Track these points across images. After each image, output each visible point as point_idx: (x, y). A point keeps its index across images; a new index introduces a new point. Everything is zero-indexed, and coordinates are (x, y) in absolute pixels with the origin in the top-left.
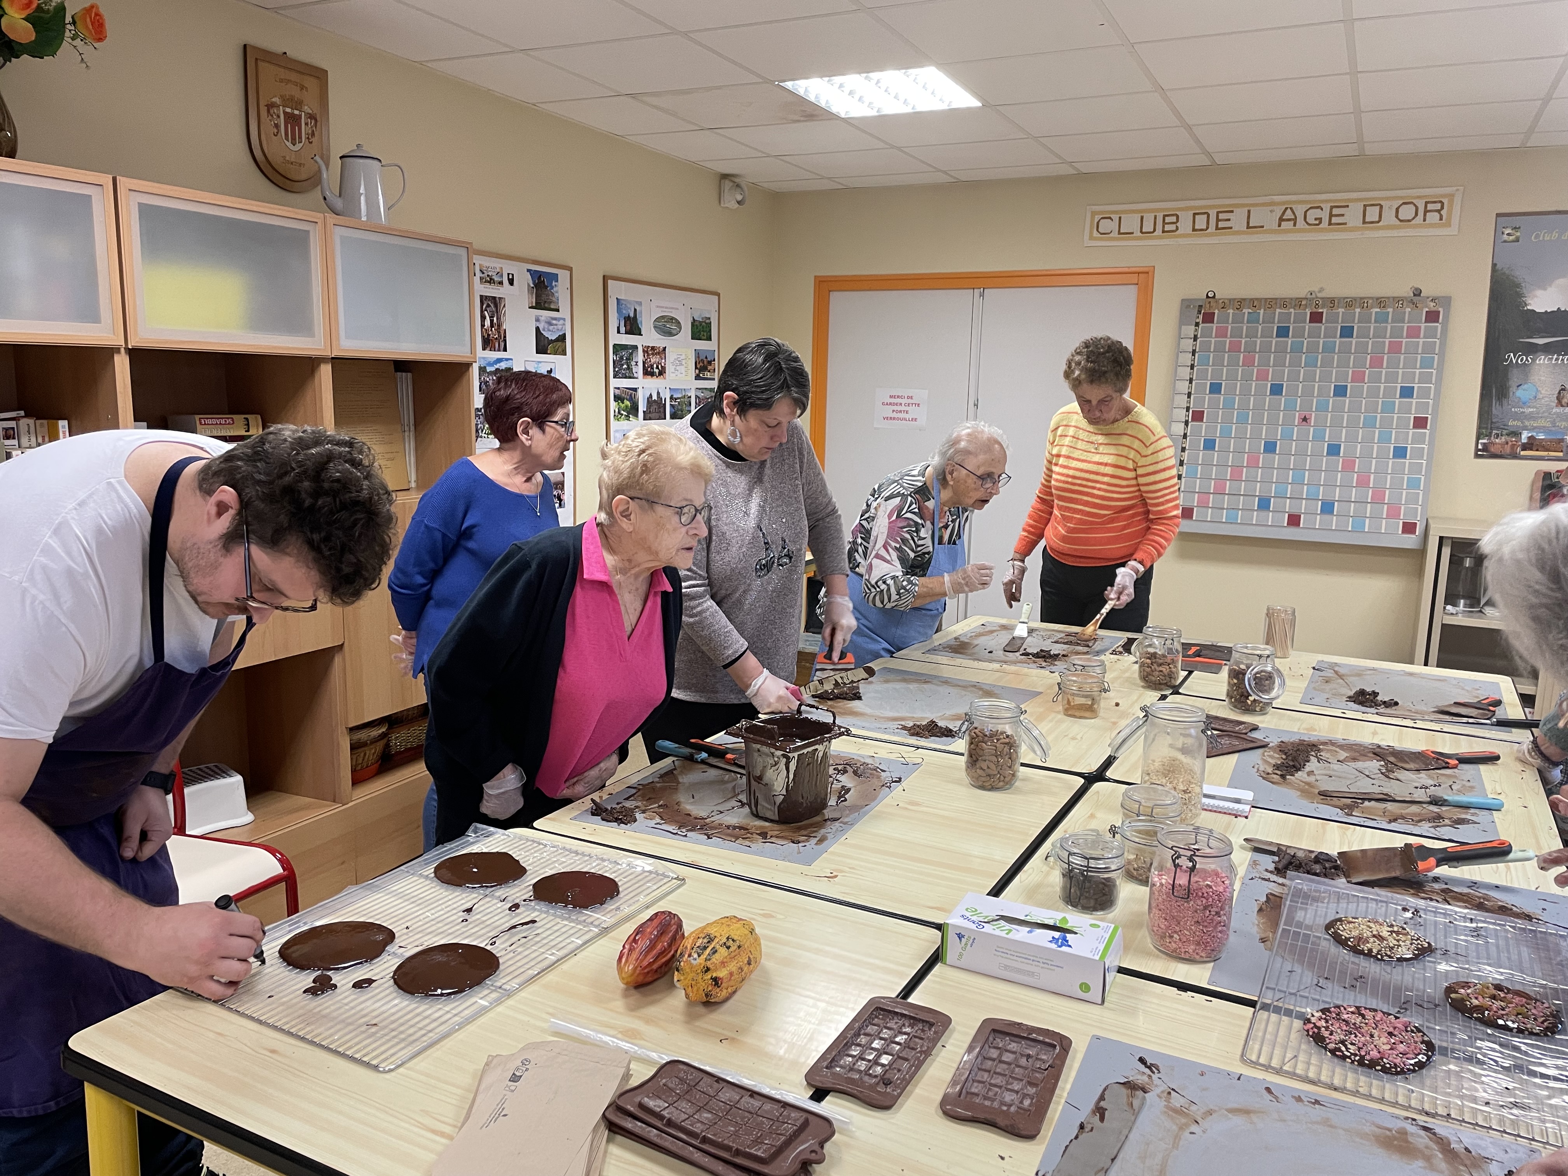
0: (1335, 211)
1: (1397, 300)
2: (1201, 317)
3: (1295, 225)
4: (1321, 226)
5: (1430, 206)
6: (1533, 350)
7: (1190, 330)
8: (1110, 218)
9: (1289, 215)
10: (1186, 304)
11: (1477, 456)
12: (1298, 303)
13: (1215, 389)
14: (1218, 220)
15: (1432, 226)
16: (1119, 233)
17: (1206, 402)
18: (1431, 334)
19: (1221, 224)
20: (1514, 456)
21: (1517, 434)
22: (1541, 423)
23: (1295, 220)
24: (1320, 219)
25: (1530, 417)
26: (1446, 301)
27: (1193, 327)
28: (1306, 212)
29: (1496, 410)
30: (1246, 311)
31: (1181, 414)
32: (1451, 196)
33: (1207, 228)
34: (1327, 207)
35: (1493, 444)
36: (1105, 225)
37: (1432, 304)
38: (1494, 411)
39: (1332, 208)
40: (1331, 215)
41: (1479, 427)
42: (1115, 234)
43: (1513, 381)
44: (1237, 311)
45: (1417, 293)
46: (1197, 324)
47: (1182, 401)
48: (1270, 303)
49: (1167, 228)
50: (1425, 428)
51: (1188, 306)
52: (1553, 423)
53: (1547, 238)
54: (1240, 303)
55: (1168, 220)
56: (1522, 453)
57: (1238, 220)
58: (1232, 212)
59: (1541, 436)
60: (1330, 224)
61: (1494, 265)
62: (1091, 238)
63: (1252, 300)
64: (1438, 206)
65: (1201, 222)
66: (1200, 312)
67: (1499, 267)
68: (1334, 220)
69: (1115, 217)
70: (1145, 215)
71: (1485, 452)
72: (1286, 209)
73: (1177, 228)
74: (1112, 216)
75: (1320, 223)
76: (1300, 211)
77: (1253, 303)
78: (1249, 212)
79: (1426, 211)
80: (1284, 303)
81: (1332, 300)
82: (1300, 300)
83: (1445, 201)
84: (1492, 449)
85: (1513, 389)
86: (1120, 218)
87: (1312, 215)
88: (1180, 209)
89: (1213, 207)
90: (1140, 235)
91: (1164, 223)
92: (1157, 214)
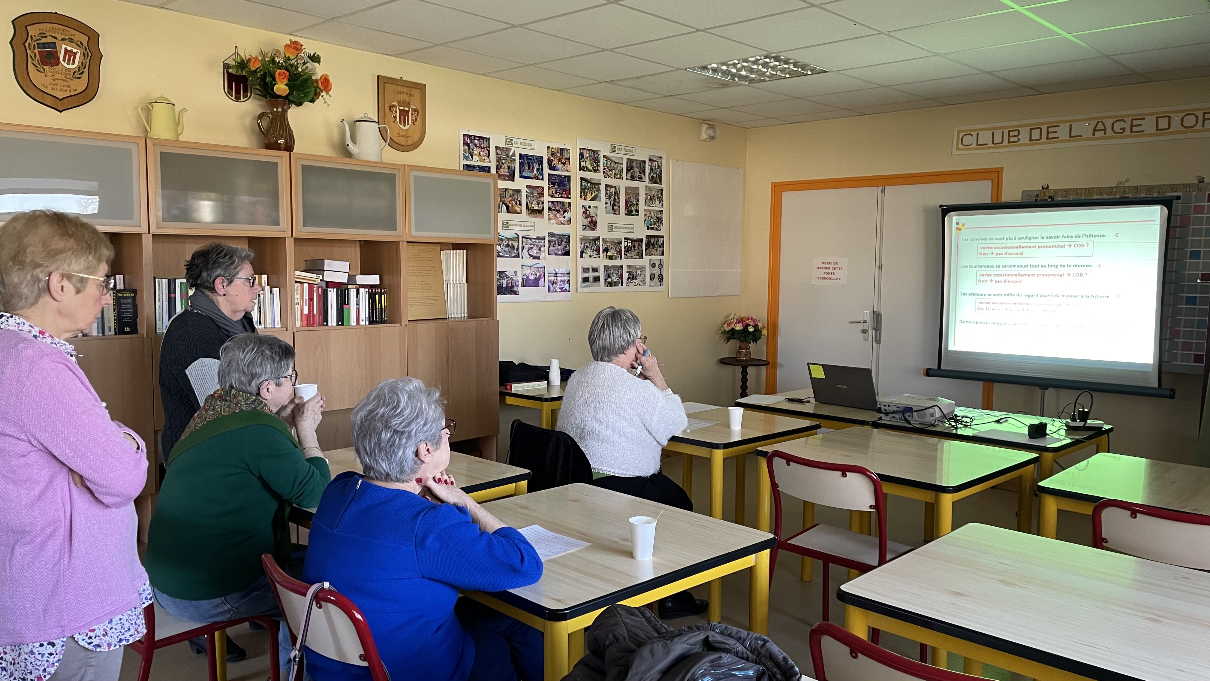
0: (1135, 122)
1: (1186, 186)
3: (1105, 133)
4: (1125, 134)
5: (1207, 116)
8: (970, 134)
9: (1100, 127)
10: (1027, 194)
12: (1110, 190)
14: (1048, 133)
16: (978, 145)
19: (1050, 136)
23: (1105, 130)
24: (1124, 129)
28: (1113, 124)
30: (1071, 197)
33: (1041, 138)
34: (1128, 120)
36: (967, 140)
39: (1132, 120)
40: (1132, 126)
42: (974, 145)
45: (1201, 181)
48: (1089, 191)
49: (1012, 139)
54: (1067, 192)
55: (1012, 134)
57: (1062, 132)
58: (1058, 126)
60: (1131, 132)
62: (958, 149)
65: (1036, 134)
66: (1036, 200)
68: (1134, 129)
70: (996, 132)
72: (1098, 122)
73: (1019, 140)
74: (972, 133)
75: (1124, 131)
76: (1108, 123)
77: (1077, 191)
78: (1071, 125)
79: (1204, 120)
80: (1100, 191)
81: (1136, 188)
82: (1112, 188)
86: (978, 134)
87: (1118, 126)
88: (1020, 126)
89: (1044, 124)
90: (992, 145)
91: (1009, 136)
92: (1004, 130)
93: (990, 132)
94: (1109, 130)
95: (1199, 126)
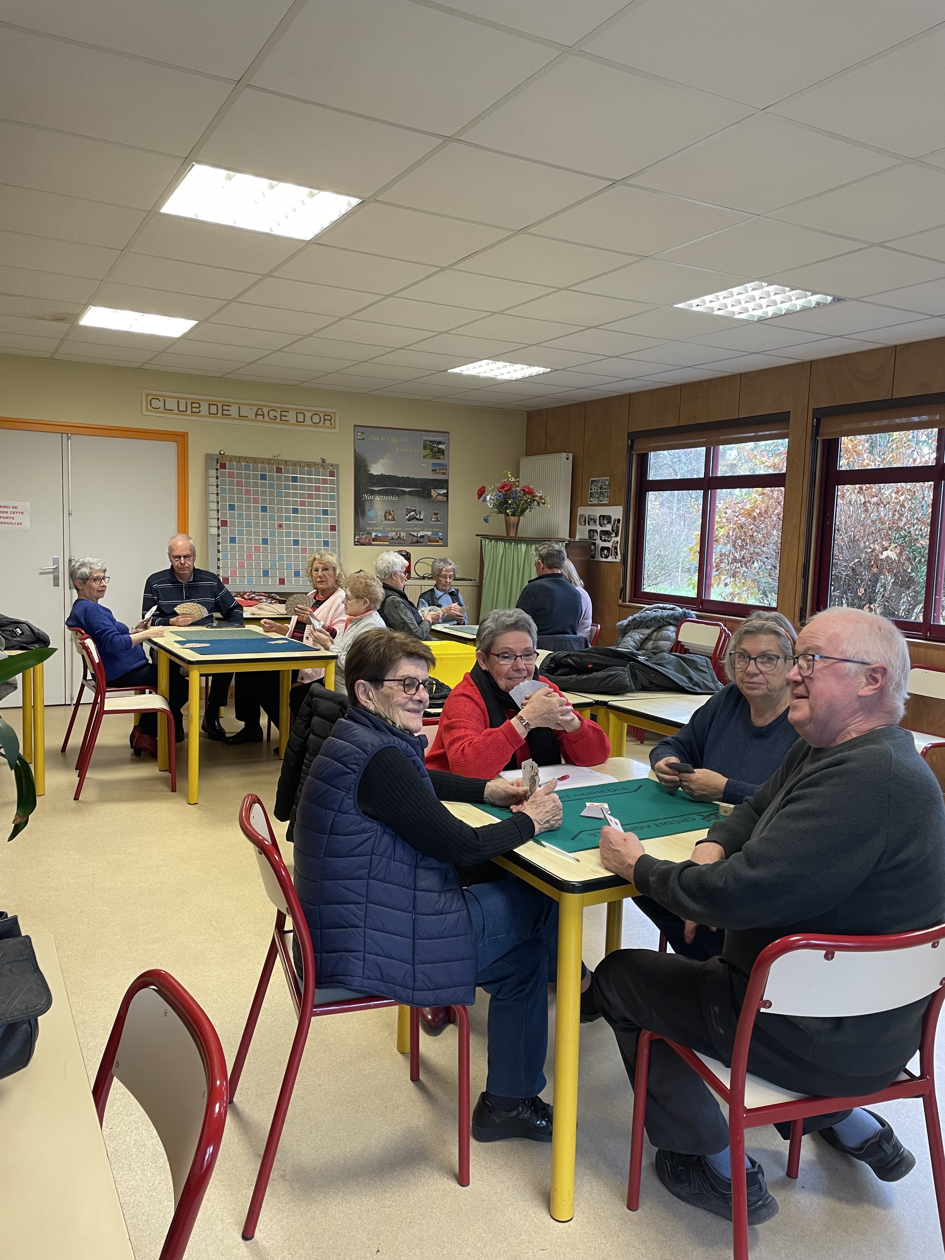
0: (283, 414)
1: (315, 464)
2: (219, 465)
3: (264, 418)
4: (276, 420)
5: (326, 417)
6: (373, 493)
7: (213, 473)
8: (158, 399)
9: (260, 412)
10: (209, 457)
11: (355, 545)
12: (269, 461)
13: (232, 507)
14: (223, 410)
15: (328, 427)
16: (165, 409)
17: (227, 515)
18: (332, 482)
19: (225, 412)
20: (370, 544)
21: (370, 534)
22: (380, 528)
23: (263, 415)
24: (276, 417)
25: (375, 525)
26: (336, 466)
27: (215, 471)
28: (269, 412)
29: (361, 522)
30: (243, 464)
31: (214, 522)
32: (335, 413)
33: (217, 414)
34: (279, 410)
35: (362, 538)
36: (155, 403)
37: (331, 468)
38: (360, 522)
39: (281, 411)
40: (281, 416)
41: (355, 530)
42: (162, 409)
43: (367, 508)
44: (238, 464)
45: (323, 461)
46: (217, 469)
47: (214, 514)
48: (255, 460)
49: (194, 410)
50: (335, 531)
51: (211, 459)
52: (384, 528)
53: (375, 439)
54: (239, 459)
55: (194, 405)
56: (373, 543)
57: (233, 411)
58: (230, 406)
59: (380, 535)
60: (281, 420)
61: (355, 450)
62: (147, 410)
63: (246, 458)
64: (329, 418)
65: (213, 409)
66: (217, 462)
67: (357, 451)
68: (283, 418)
69: (162, 399)
70: (180, 401)
71: (358, 543)
72: (258, 409)
73: (200, 411)
74: (159, 398)
75: (276, 419)
76: (266, 410)
77: (246, 459)
78: (239, 407)
79: (324, 420)
80: (263, 461)
81: (286, 462)
82: (270, 460)
83: (333, 416)
84: (361, 541)
85: (367, 512)
86: (164, 400)
87: (272, 414)
88: (202, 400)
89: (221, 402)
90: (178, 412)
91: (192, 407)
92: (188, 401)
93: (175, 401)
94: (266, 415)
95: (321, 423)
